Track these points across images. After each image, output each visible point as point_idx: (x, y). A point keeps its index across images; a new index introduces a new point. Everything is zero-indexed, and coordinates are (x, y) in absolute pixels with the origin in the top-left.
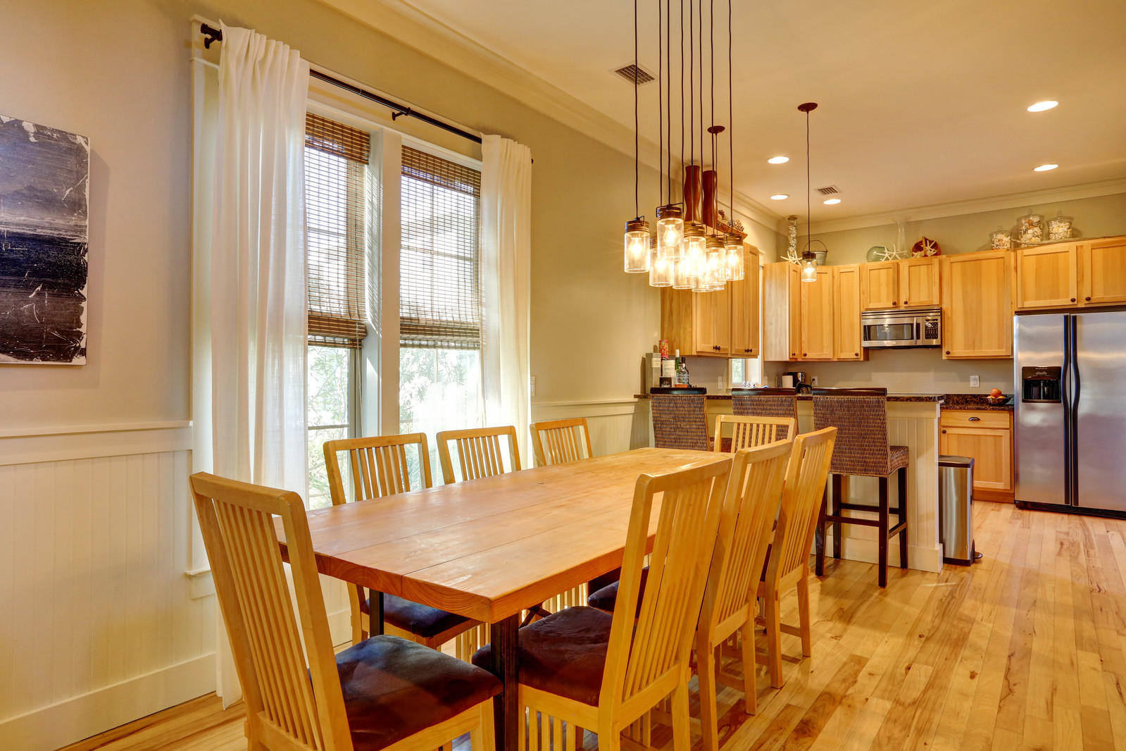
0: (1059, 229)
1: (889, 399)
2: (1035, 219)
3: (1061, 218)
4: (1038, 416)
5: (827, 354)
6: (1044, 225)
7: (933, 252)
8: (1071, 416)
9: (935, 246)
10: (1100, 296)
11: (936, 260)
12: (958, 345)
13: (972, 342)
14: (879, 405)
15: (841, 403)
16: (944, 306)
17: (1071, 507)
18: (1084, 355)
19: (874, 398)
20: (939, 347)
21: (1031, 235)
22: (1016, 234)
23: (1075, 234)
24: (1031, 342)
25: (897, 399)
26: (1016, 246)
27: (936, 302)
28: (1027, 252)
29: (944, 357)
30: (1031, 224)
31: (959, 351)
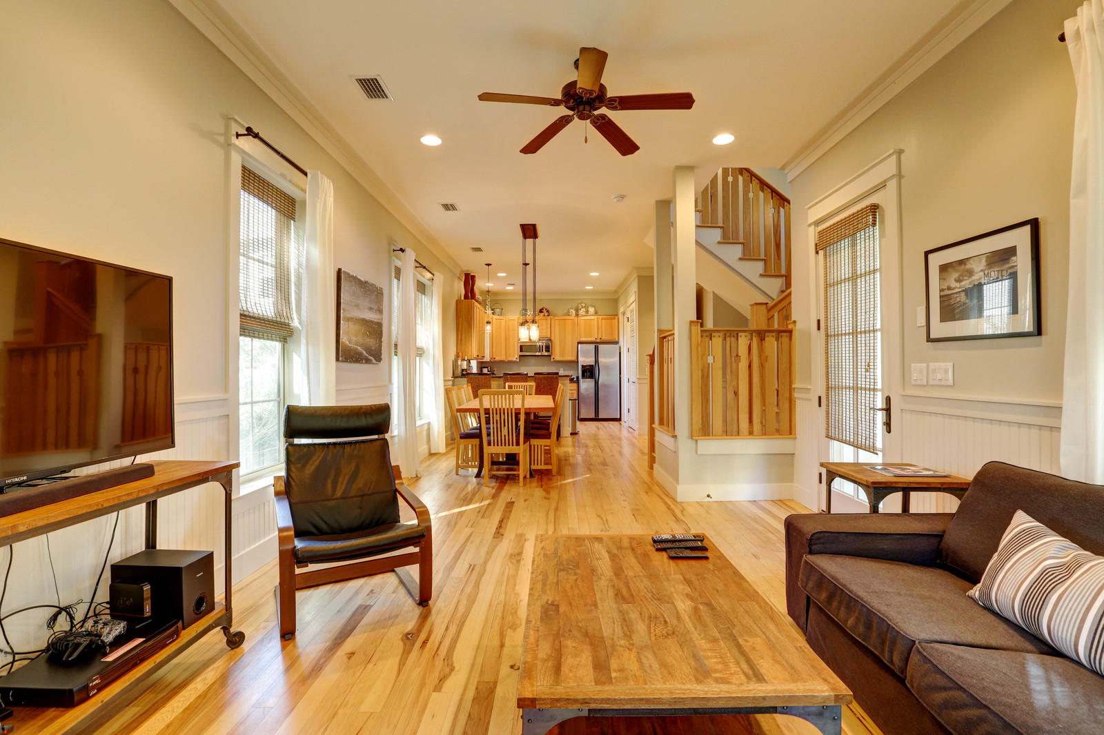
0: (591, 310)
1: (560, 376)
2: (584, 305)
3: (592, 306)
4: (587, 385)
5: (503, 358)
6: (586, 307)
7: (546, 314)
8: (597, 383)
9: (548, 311)
10: (605, 338)
11: (549, 318)
12: (557, 356)
13: (562, 354)
14: (557, 378)
15: (544, 378)
16: (552, 338)
17: (596, 419)
18: (601, 360)
19: (555, 376)
20: (550, 356)
21: (582, 312)
22: (577, 310)
23: (596, 313)
24: (586, 354)
25: (563, 376)
26: (577, 315)
27: (549, 336)
28: (582, 318)
29: (552, 360)
30: (582, 307)
31: (558, 358)
